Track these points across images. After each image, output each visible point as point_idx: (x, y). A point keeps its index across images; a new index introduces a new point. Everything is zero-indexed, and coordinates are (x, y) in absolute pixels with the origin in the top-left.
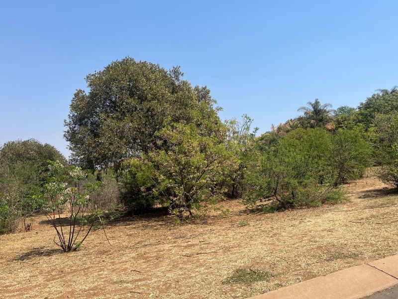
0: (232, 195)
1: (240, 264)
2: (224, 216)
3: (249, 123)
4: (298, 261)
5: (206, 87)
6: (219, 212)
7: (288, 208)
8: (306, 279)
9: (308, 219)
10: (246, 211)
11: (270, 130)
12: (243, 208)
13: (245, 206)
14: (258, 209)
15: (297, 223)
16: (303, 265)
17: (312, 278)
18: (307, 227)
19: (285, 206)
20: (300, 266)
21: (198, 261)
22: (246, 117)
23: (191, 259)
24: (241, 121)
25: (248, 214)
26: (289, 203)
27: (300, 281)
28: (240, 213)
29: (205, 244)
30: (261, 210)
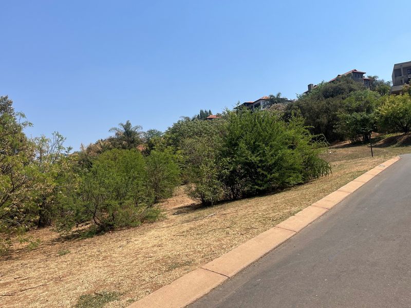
1: (81, 290)
2: (33, 248)
3: (61, 142)
4: (141, 277)
5: (7, 97)
6: (25, 244)
7: (107, 231)
8: (154, 290)
9: (134, 239)
10: (59, 239)
11: (79, 150)
12: (55, 236)
13: (59, 234)
14: (74, 236)
15: (125, 243)
16: (147, 279)
17: (159, 288)
18: (137, 246)
19: (105, 228)
20: (144, 280)
21: (26, 297)
22: (57, 135)
23: (16, 297)
24: (52, 140)
25: (63, 242)
26: (110, 225)
27: (150, 293)
28: (53, 242)
29: (24, 280)
30: (78, 236)
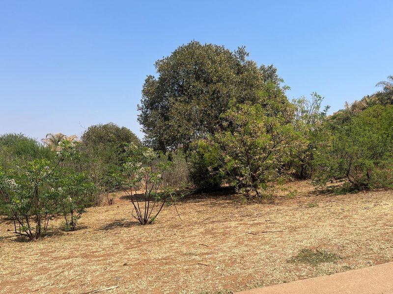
0: (301, 176)
1: (306, 244)
2: (291, 197)
3: (319, 102)
4: (370, 245)
5: (272, 66)
6: (287, 193)
7: (362, 190)
8: (378, 263)
9: (384, 202)
10: (315, 192)
11: (344, 108)
12: (312, 189)
13: (314, 187)
14: (328, 191)
15: (372, 205)
16: (376, 249)
17: (385, 263)
18: (384, 211)
19: (359, 187)
20: (372, 250)
21: (263, 238)
22: (316, 95)
23: (257, 236)
24: (310, 100)
25: (317, 195)
26: (363, 184)
27: (371, 265)
28: (309, 194)
29: (271, 223)
30: (332, 192)
